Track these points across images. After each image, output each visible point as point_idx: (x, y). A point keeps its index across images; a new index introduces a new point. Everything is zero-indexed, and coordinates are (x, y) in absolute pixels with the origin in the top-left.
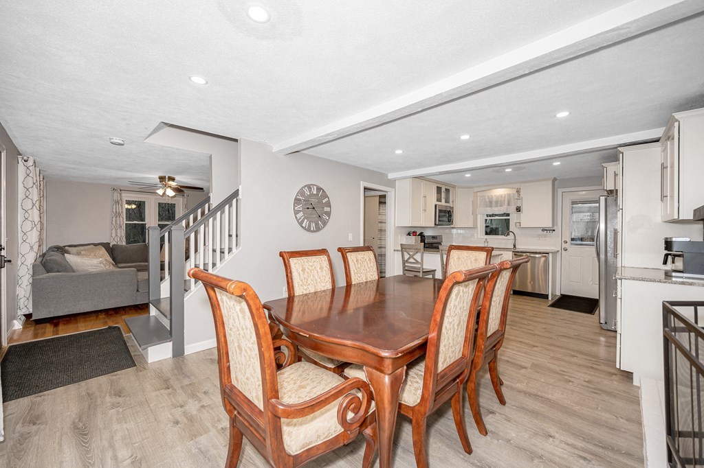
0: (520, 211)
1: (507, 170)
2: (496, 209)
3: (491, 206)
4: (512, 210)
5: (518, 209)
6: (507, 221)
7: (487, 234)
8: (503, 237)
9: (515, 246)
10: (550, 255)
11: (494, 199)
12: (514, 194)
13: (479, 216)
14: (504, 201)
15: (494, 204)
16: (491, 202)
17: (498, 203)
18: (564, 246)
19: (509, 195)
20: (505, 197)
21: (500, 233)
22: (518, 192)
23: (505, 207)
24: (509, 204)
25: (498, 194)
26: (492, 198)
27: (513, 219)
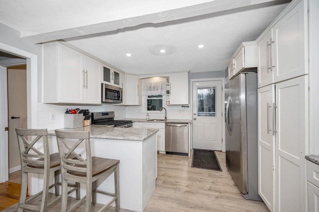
0: (169, 93)
2: (154, 92)
3: (150, 90)
4: (164, 93)
5: (168, 92)
6: (161, 101)
7: (148, 109)
8: (158, 112)
9: (166, 118)
10: (189, 124)
11: (153, 86)
12: (164, 82)
13: (143, 97)
14: (159, 86)
15: (152, 89)
16: (150, 87)
17: (155, 88)
18: (195, 117)
19: (162, 82)
20: (159, 84)
21: (156, 109)
22: (168, 80)
23: (159, 90)
24: (162, 89)
25: (155, 82)
26: (151, 84)
27: (164, 99)
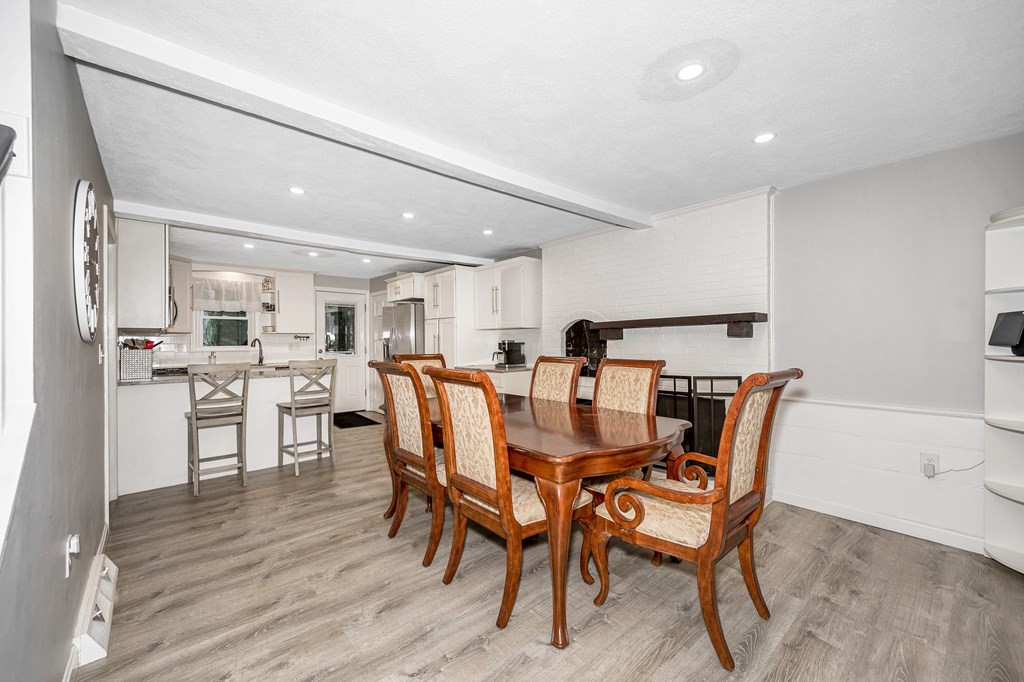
1: (312, 254)
2: (227, 303)
6: (244, 325)
11: (224, 288)
12: (257, 284)
13: (194, 314)
14: (241, 292)
15: (223, 295)
18: (319, 356)
20: (241, 286)
22: (268, 282)
23: (243, 301)
24: (249, 299)
25: (229, 280)
26: (219, 284)
27: (253, 322)
